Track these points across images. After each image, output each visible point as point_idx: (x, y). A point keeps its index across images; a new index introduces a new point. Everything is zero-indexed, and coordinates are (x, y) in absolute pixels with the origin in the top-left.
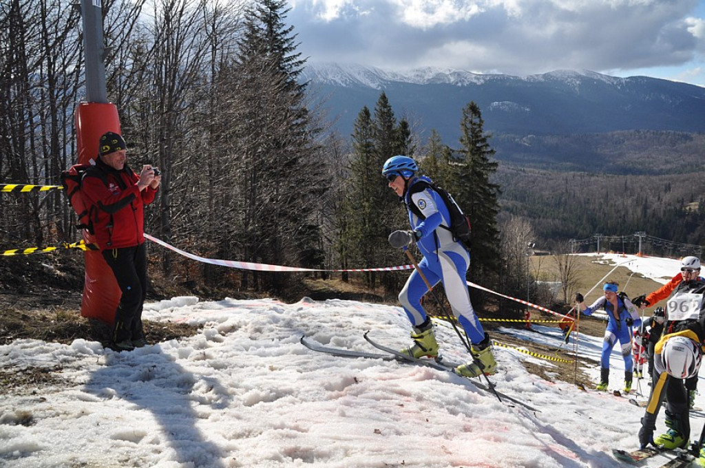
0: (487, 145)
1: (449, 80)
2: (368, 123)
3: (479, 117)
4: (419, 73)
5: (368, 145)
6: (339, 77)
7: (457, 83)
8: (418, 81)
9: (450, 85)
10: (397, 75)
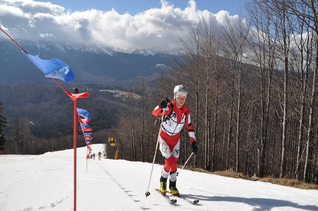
1: (141, 52)
4: (129, 49)
6: (95, 49)
7: (144, 54)
8: (128, 52)
9: (141, 55)
10: (119, 49)
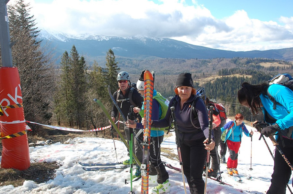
0: (117, 66)
1: (95, 38)
2: (67, 58)
3: (113, 55)
4: (82, 35)
5: (67, 67)
6: (47, 36)
7: (98, 40)
8: (82, 39)
9: (95, 40)
10: (73, 36)
